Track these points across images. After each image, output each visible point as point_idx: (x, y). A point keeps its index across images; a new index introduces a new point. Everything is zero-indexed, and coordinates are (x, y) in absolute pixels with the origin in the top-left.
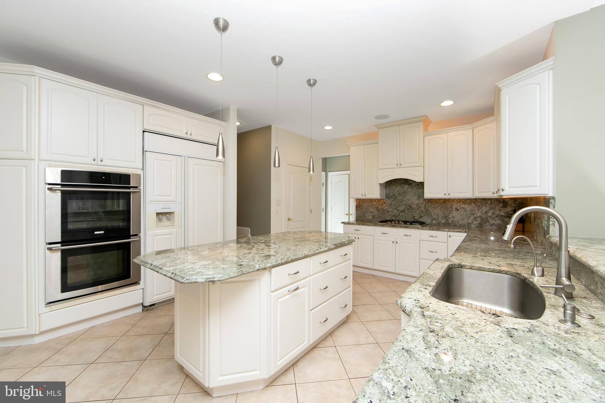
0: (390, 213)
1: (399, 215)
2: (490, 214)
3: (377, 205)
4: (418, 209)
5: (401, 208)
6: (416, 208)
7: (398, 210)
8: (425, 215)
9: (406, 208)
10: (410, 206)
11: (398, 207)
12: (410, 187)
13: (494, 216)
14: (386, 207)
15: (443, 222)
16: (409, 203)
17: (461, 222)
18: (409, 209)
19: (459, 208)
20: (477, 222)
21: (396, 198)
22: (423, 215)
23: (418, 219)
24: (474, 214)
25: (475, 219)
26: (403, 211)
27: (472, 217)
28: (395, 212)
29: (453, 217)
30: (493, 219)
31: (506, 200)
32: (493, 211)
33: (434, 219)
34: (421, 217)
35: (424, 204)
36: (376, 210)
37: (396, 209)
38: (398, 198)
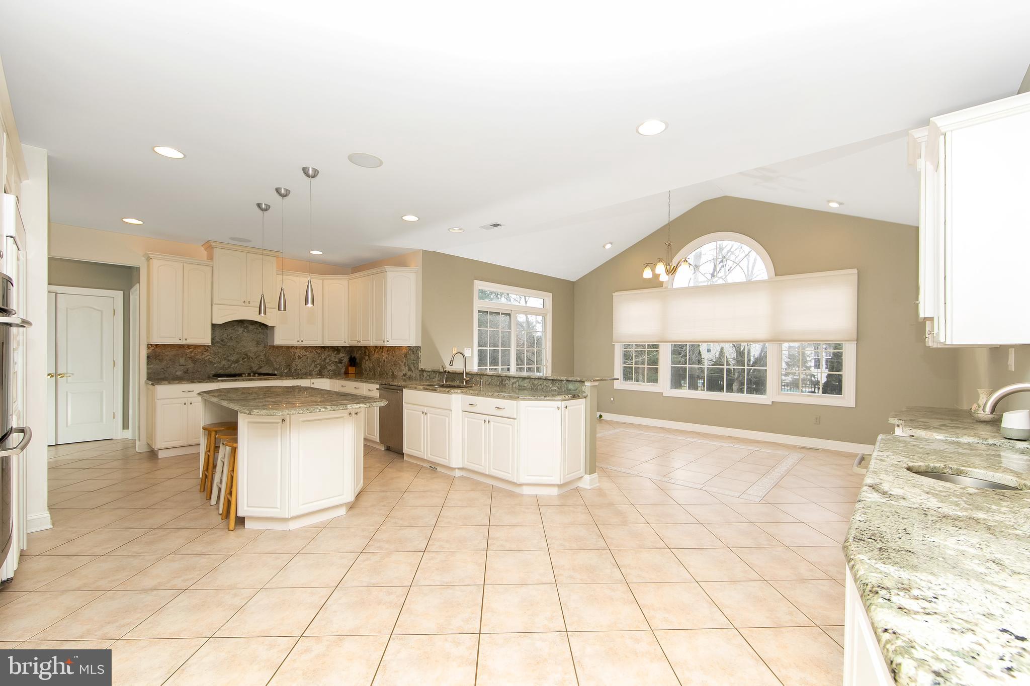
0: (215, 365)
1: (229, 367)
2: (327, 361)
3: (193, 355)
4: (256, 358)
5: (233, 358)
6: (254, 357)
7: (228, 361)
8: (265, 365)
9: (240, 357)
10: (247, 355)
11: (228, 356)
12: (246, 330)
13: (330, 363)
14: (208, 357)
15: (286, 371)
16: (245, 350)
17: (304, 371)
18: (245, 358)
19: (301, 356)
20: (317, 369)
21: (226, 345)
22: (263, 365)
23: (257, 370)
24: (315, 361)
25: (316, 366)
26: (237, 362)
27: (313, 365)
28: (223, 362)
29: (296, 365)
30: (330, 365)
31: (339, 348)
32: (330, 358)
33: (276, 369)
34: (261, 367)
35: (265, 352)
36: (190, 362)
37: (225, 359)
38: (228, 344)
